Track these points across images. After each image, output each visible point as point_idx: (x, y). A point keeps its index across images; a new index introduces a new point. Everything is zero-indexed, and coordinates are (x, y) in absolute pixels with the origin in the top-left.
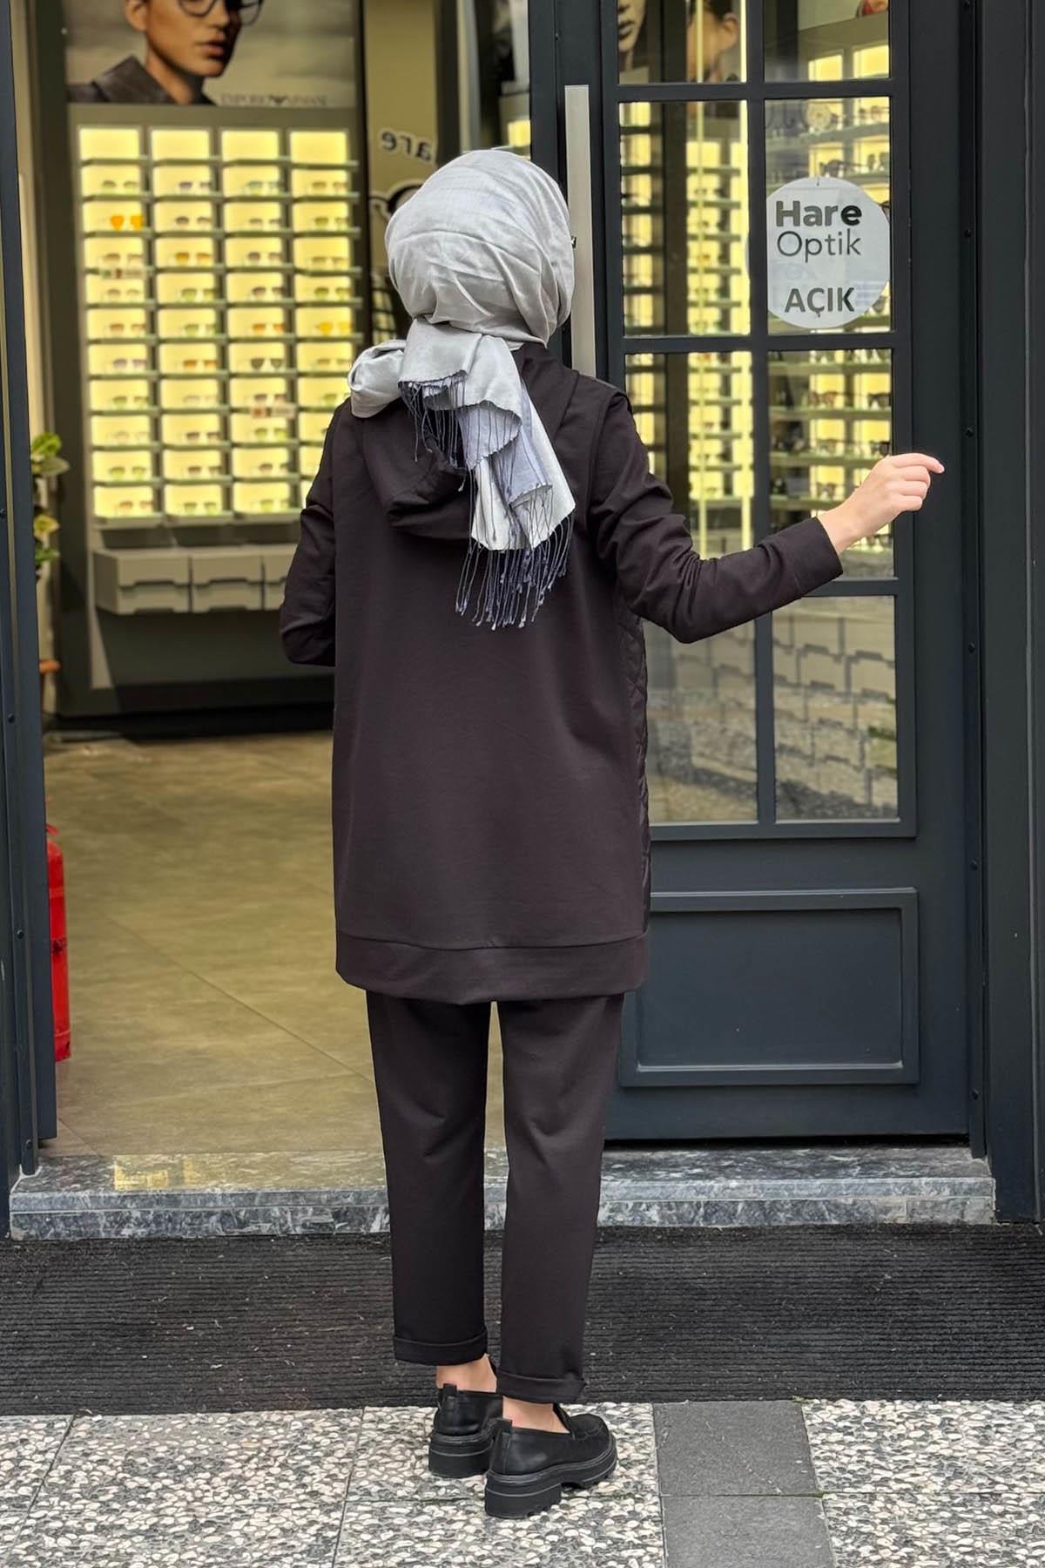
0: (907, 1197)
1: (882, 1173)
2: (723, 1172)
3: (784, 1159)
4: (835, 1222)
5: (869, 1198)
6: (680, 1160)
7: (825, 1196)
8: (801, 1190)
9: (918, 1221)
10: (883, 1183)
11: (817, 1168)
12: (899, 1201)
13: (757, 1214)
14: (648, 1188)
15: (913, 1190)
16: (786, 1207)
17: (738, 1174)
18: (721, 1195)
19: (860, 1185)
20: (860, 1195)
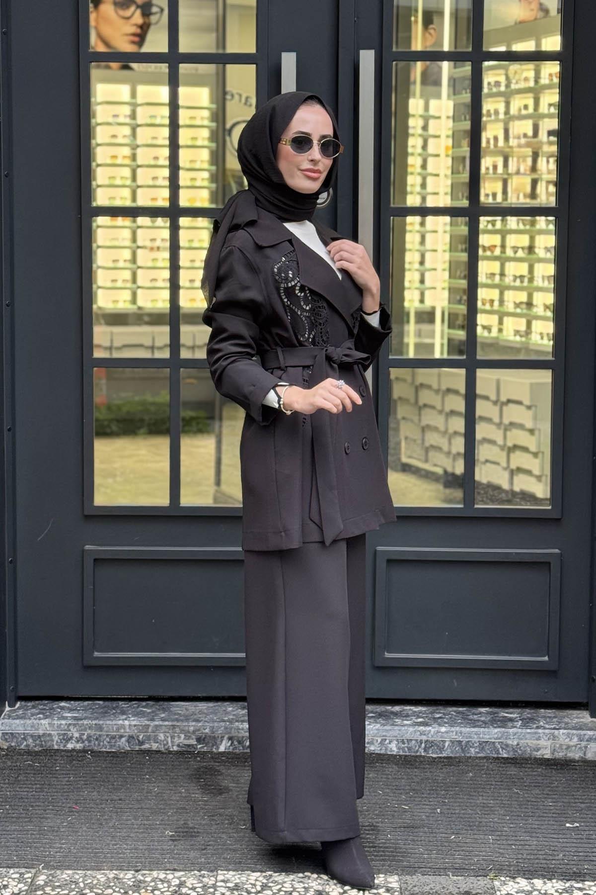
0: (551, 741)
1: (535, 726)
2: (437, 722)
3: (474, 714)
4: (505, 756)
5: (527, 741)
6: (410, 712)
7: (499, 739)
8: (485, 735)
9: (557, 757)
10: (536, 733)
11: (495, 720)
12: (546, 744)
13: (457, 749)
14: (390, 730)
15: (554, 737)
16: (475, 745)
17: (446, 723)
18: (435, 736)
19: (522, 733)
20: (522, 739)
